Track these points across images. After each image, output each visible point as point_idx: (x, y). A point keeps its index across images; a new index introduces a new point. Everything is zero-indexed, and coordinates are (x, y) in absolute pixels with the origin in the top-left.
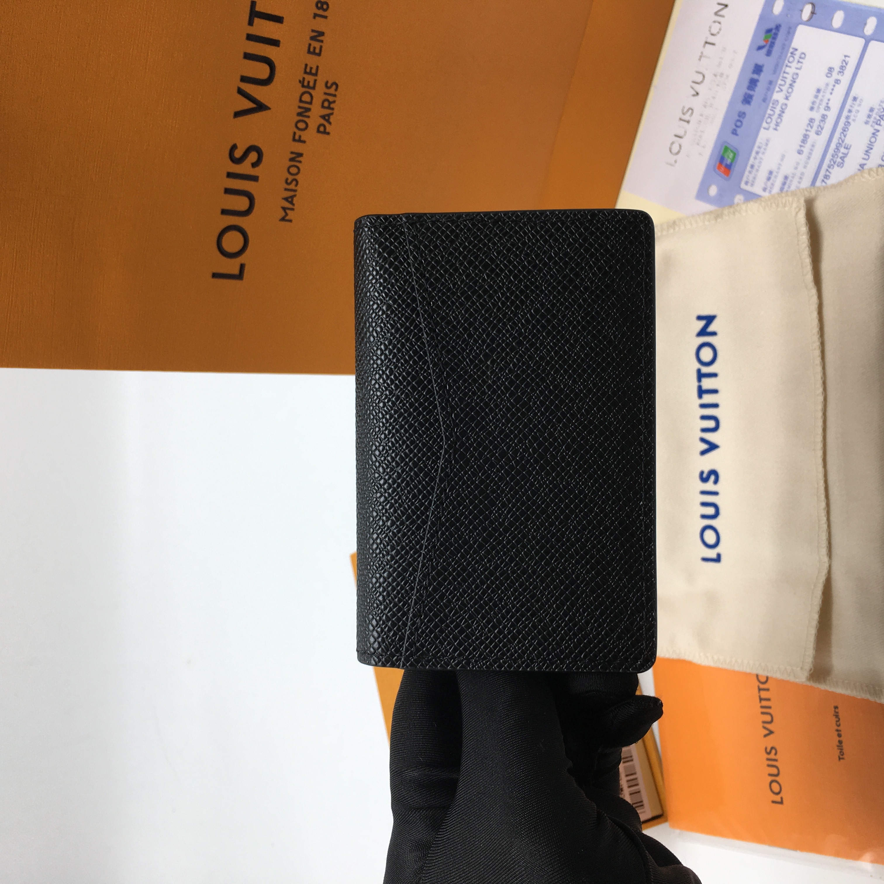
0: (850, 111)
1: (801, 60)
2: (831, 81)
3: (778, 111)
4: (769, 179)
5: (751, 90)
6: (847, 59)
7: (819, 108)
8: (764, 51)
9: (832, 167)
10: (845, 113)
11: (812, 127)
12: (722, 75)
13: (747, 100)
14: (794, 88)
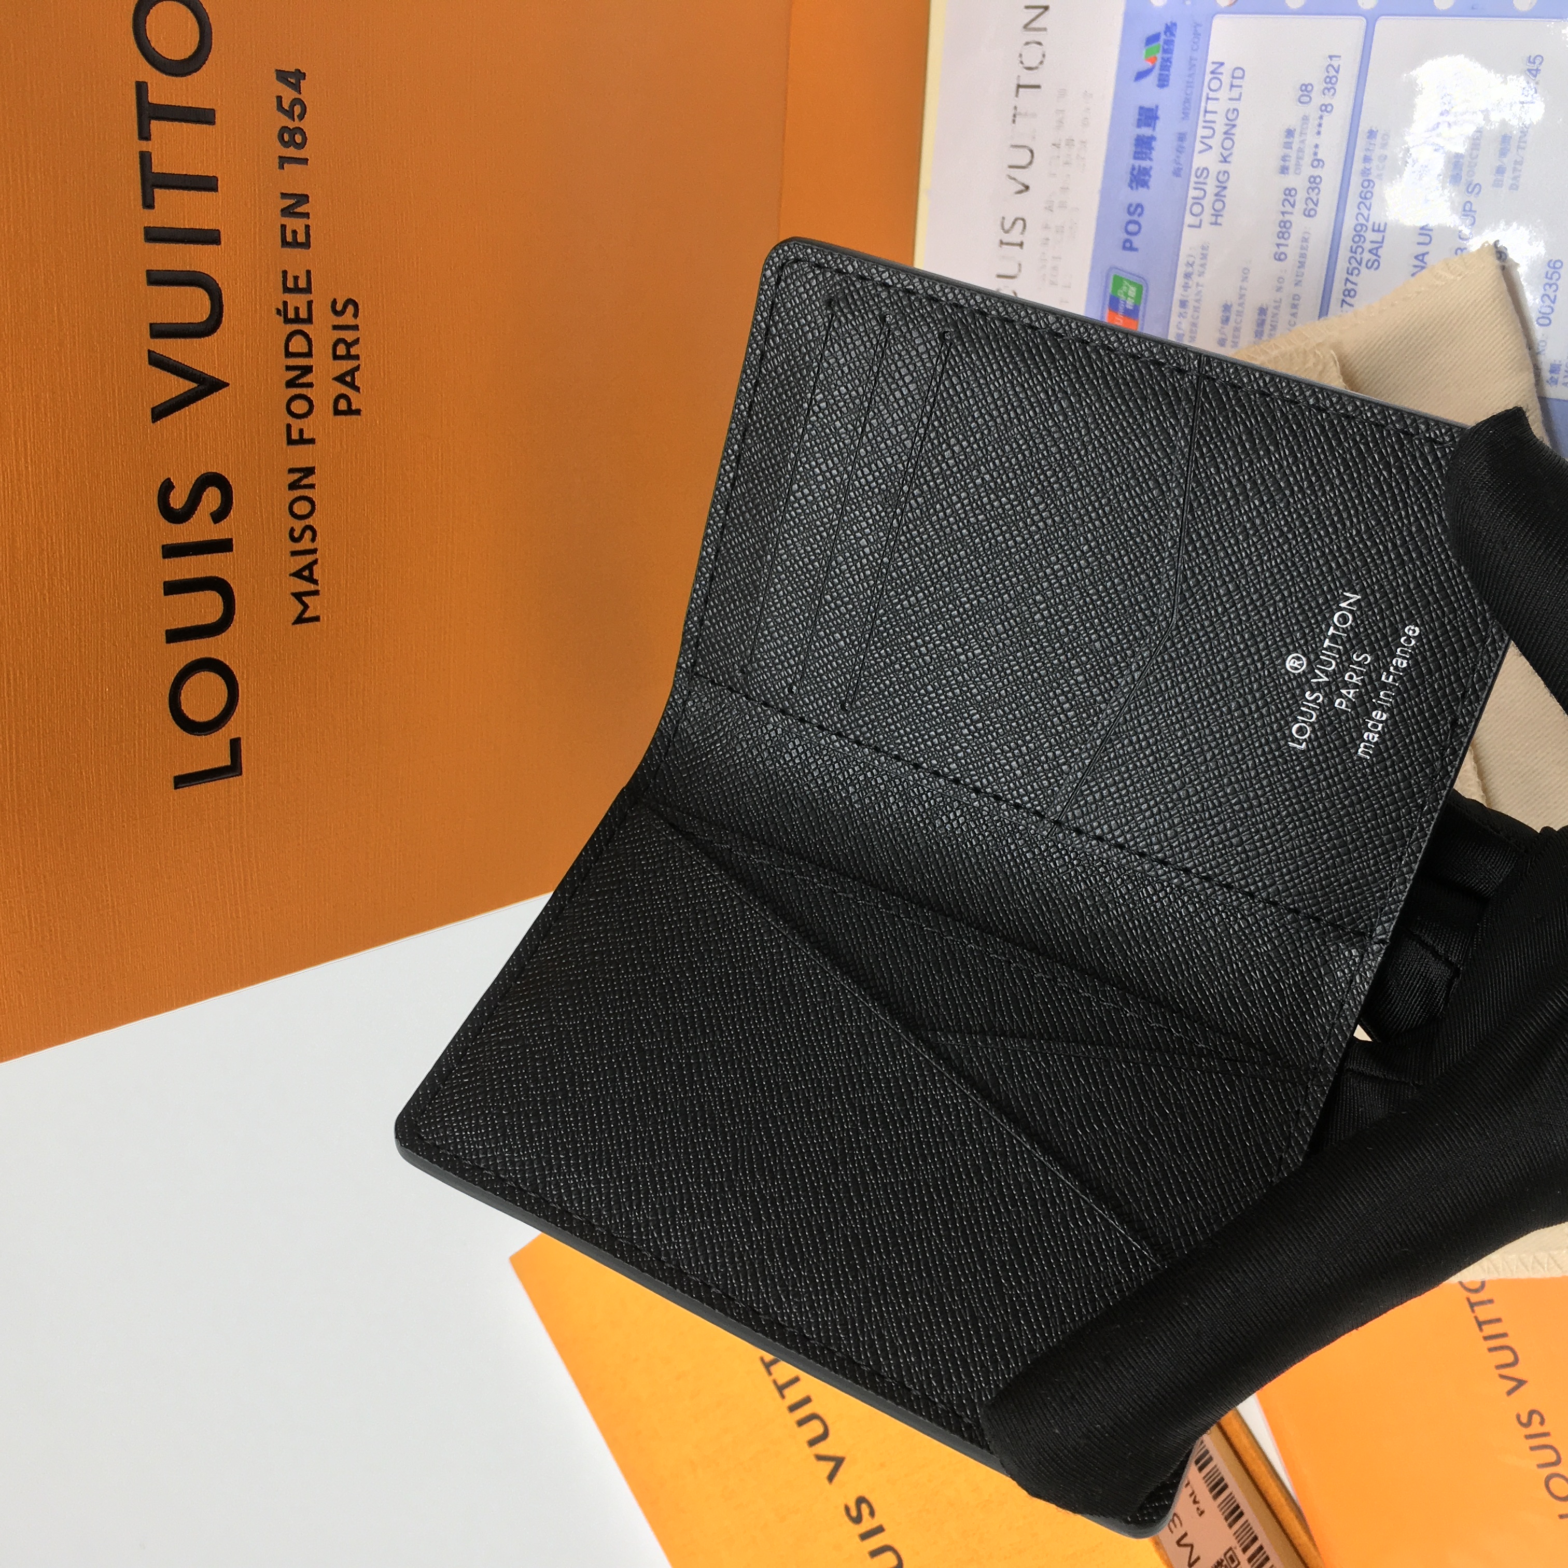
0: (1367, 159)
1: (1236, 82)
2: (1312, 111)
3: (1211, 187)
4: (1226, 320)
5: (1143, 159)
6: (1335, 63)
7: (1298, 165)
8: (1152, 79)
9: (1356, 272)
10: (1358, 166)
11: (1293, 206)
12: (1070, 142)
13: (1139, 178)
14: (1235, 138)
